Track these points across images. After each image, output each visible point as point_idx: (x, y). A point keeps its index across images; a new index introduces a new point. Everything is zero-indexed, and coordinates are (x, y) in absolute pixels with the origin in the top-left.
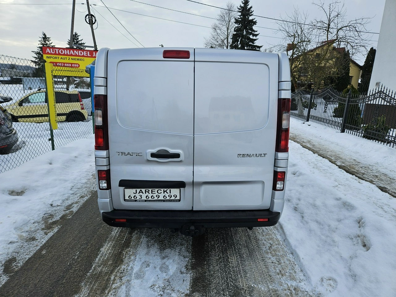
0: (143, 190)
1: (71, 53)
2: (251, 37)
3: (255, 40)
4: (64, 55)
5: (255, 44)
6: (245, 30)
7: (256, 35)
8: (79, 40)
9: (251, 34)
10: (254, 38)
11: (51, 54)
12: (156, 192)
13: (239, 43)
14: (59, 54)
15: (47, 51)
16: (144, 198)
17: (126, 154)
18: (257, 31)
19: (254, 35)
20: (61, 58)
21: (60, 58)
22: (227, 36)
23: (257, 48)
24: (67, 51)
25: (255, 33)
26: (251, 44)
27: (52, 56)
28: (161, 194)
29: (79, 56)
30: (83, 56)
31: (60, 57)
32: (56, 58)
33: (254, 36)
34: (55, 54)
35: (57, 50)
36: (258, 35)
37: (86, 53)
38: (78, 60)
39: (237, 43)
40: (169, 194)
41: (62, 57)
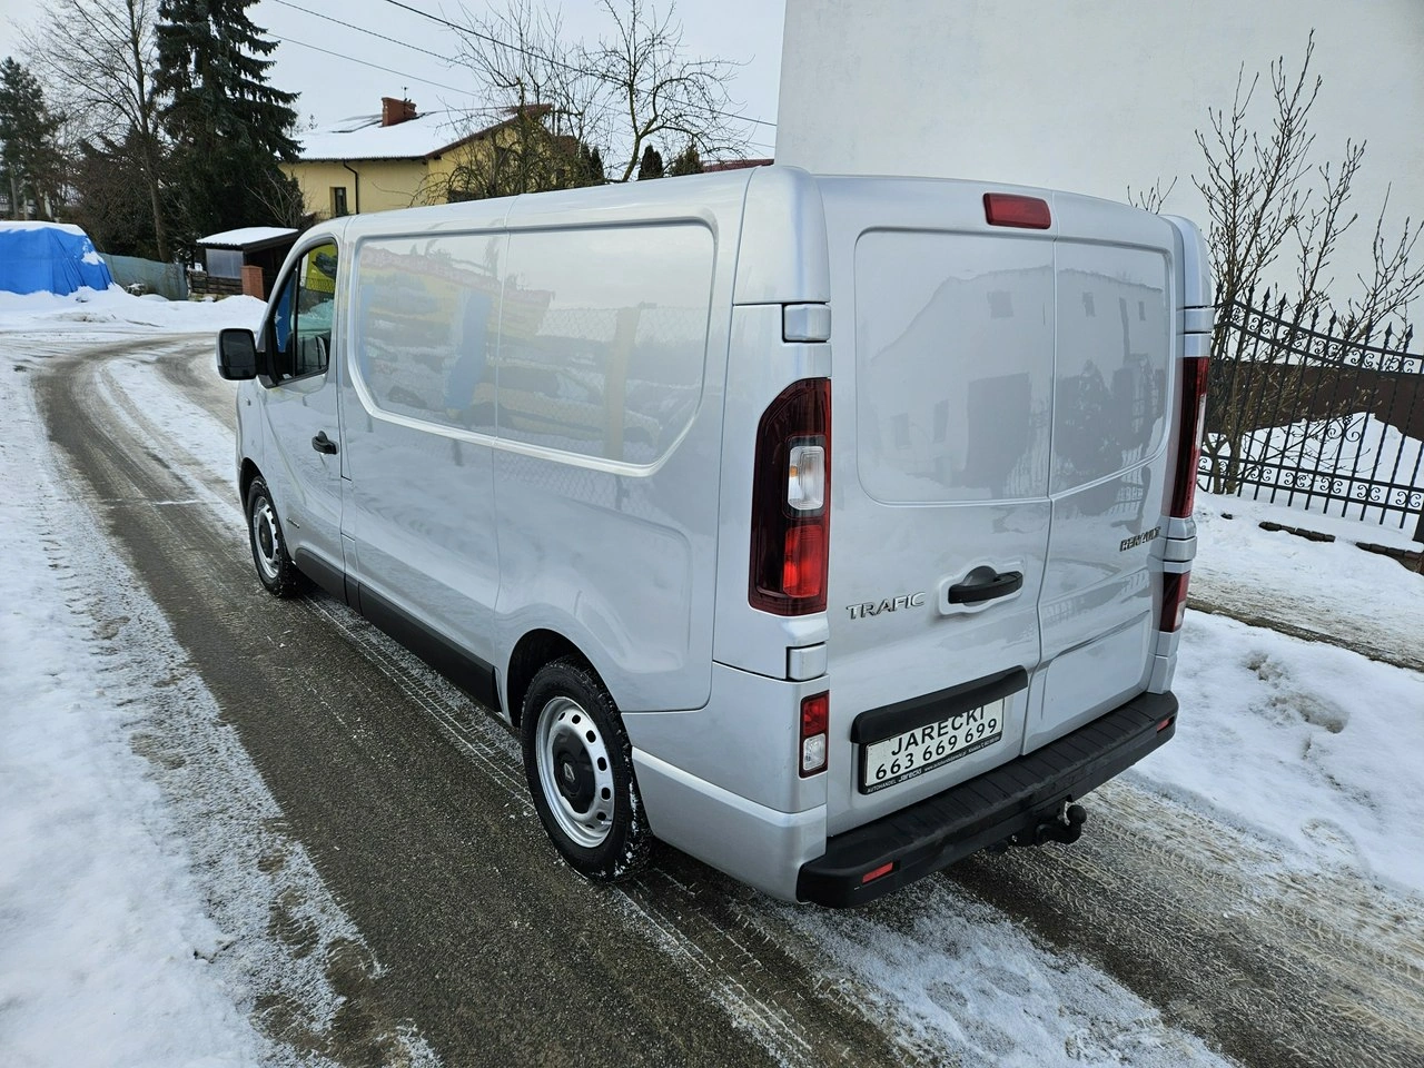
0: (918, 732)
2: (245, 50)
3: (264, 65)
5: (265, 84)
6: (210, 18)
7: (267, 47)
9: (243, 38)
10: (260, 56)
12: (950, 729)
13: (191, 67)
16: (919, 762)
17: (875, 610)
18: (264, 31)
19: (256, 45)
22: (134, 32)
23: (277, 101)
25: (255, 37)
26: (250, 78)
28: (960, 729)
33: (256, 49)
36: (273, 45)
39: (184, 66)
40: (980, 722)
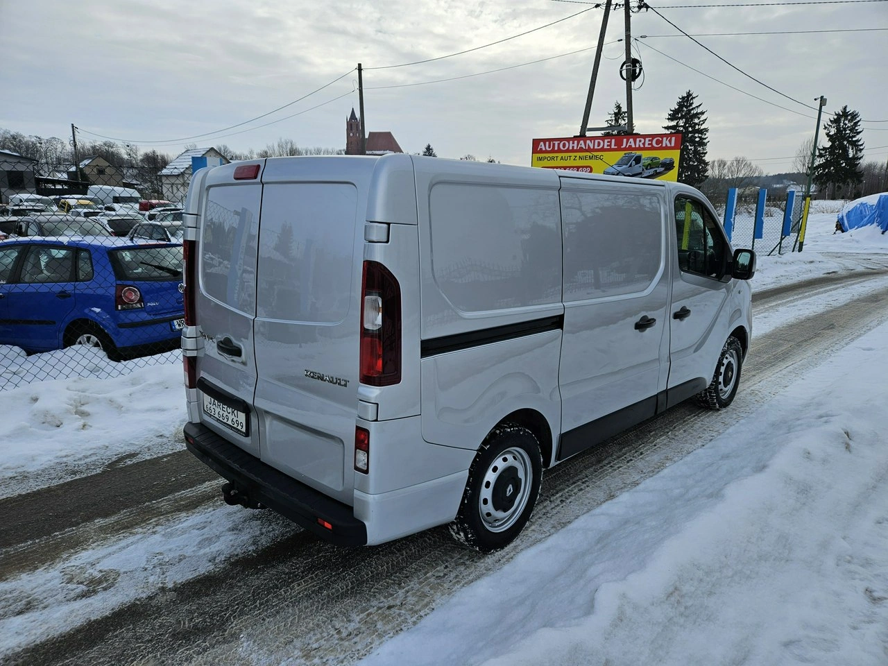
1: (579, 146)
4: (568, 151)
8: (694, 106)
11: (546, 152)
14: (559, 151)
15: (540, 147)
20: (562, 158)
21: (559, 158)
24: (573, 143)
27: (547, 155)
29: (594, 150)
30: (603, 150)
31: (560, 155)
32: (553, 158)
34: (553, 151)
35: (556, 143)
37: (608, 142)
38: (591, 158)
41: (564, 155)
